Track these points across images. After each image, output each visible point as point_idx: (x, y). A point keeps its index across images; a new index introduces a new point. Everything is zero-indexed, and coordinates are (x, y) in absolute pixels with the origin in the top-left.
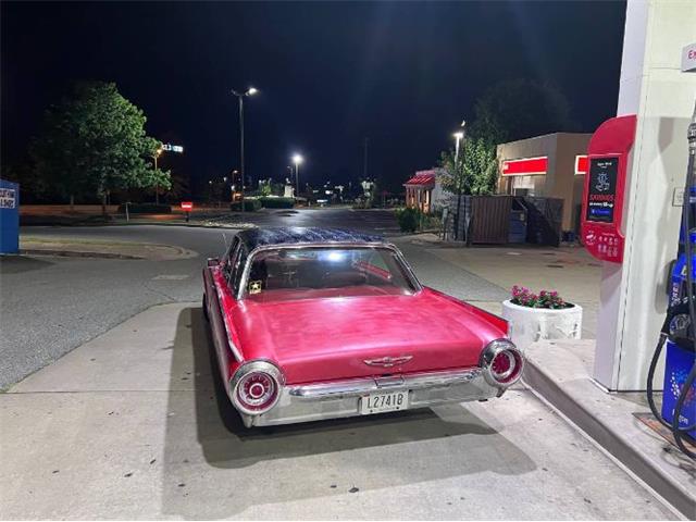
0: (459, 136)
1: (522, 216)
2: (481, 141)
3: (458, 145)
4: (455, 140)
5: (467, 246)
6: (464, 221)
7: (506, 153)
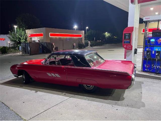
0: (15, 27)
1: (41, 47)
2: (21, 29)
3: (15, 29)
4: (14, 28)
5: (30, 55)
6: (28, 49)
7: (29, 32)
